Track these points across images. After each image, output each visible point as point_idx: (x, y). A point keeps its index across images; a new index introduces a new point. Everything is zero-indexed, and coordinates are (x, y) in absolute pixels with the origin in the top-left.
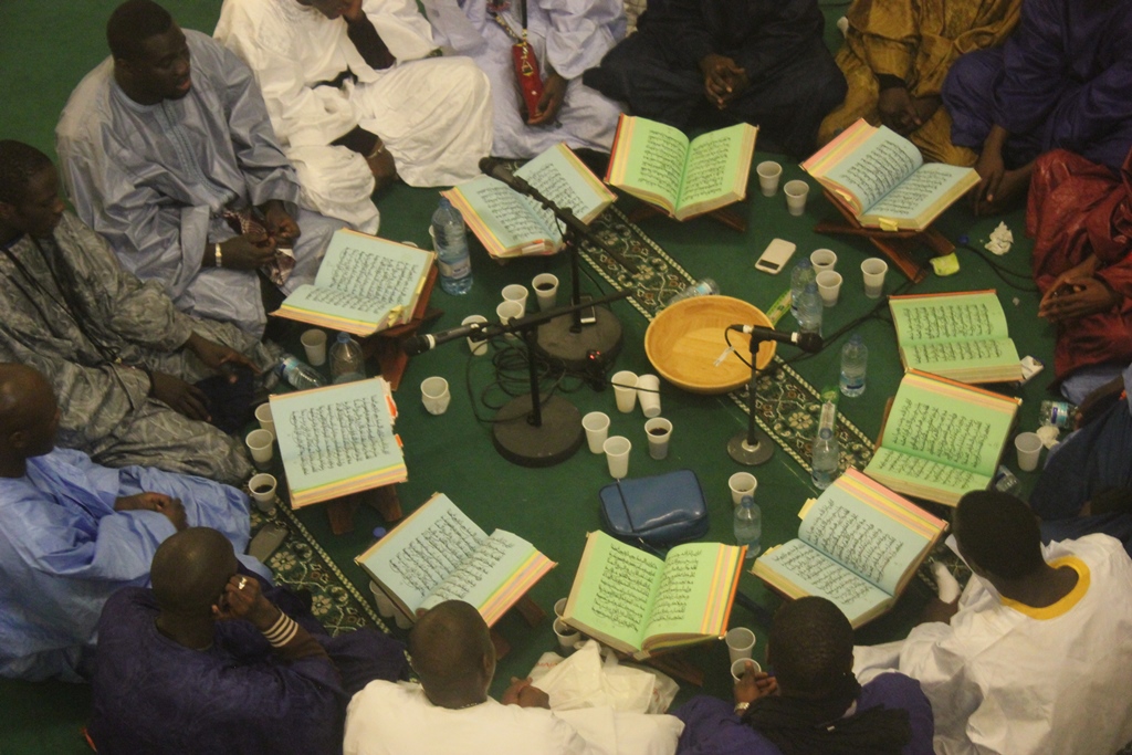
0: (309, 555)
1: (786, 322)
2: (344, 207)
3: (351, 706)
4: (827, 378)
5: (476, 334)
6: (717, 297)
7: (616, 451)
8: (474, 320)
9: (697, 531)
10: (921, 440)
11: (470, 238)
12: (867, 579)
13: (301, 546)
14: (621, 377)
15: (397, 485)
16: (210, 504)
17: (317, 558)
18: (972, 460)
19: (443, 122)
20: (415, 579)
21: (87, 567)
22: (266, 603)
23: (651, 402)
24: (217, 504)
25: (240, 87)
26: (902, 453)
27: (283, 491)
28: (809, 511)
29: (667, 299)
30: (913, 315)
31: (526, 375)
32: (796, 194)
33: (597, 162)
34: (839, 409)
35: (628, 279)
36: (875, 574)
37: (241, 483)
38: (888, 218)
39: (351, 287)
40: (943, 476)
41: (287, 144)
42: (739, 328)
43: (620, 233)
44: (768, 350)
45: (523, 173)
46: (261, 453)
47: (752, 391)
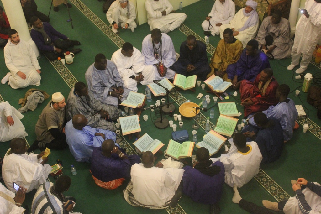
0: (125, 143)
1: (201, 106)
2: (131, 88)
3: (132, 167)
4: (208, 116)
5: (152, 108)
6: (190, 102)
7: (174, 127)
8: (152, 106)
9: (187, 140)
10: (223, 125)
11: (151, 93)
12: (214, 147)
13: (124, 141)
14: (175, 115)
15: (139, 132)
16: (110, 135)
17: (127, 143)
18: (231, 129)
19: (147, 74)
20: (142, 147)
21: (92, 145)
22: (119, 150)
23: (180, 119)
24: (111, 135)
25: (114, 68)
26: (220, 127)
27: (121, 133)
28: (205, 137)
29: (183, 103)
30: (222, 106)
31: (160, 115)
32: (203, 86)
33: (172, 81)
34: (210, 120)
35: (176, 99)
36: (215, 147)
37: (115, 131)
38: (218, 90)
39: (132, 100)
40: (226, 131)
41: (122, 78)
42: (194, 107)
43: (175, 92)
44: (199, 111)
45: (160, 82)
46: (118, 127)
47: (196, 117)
